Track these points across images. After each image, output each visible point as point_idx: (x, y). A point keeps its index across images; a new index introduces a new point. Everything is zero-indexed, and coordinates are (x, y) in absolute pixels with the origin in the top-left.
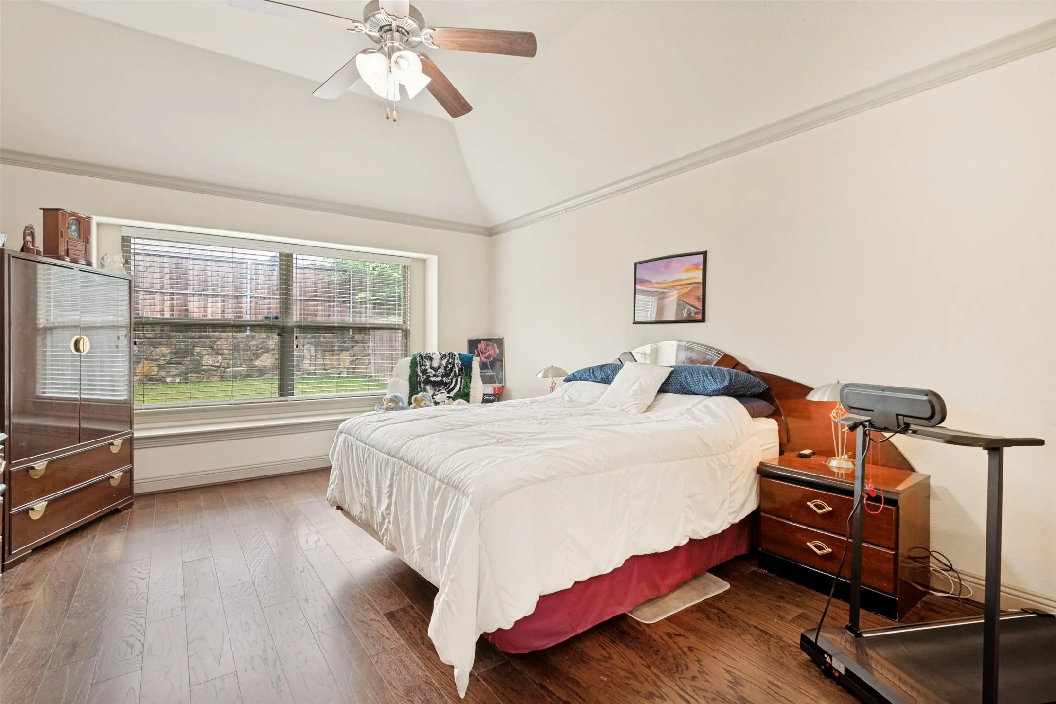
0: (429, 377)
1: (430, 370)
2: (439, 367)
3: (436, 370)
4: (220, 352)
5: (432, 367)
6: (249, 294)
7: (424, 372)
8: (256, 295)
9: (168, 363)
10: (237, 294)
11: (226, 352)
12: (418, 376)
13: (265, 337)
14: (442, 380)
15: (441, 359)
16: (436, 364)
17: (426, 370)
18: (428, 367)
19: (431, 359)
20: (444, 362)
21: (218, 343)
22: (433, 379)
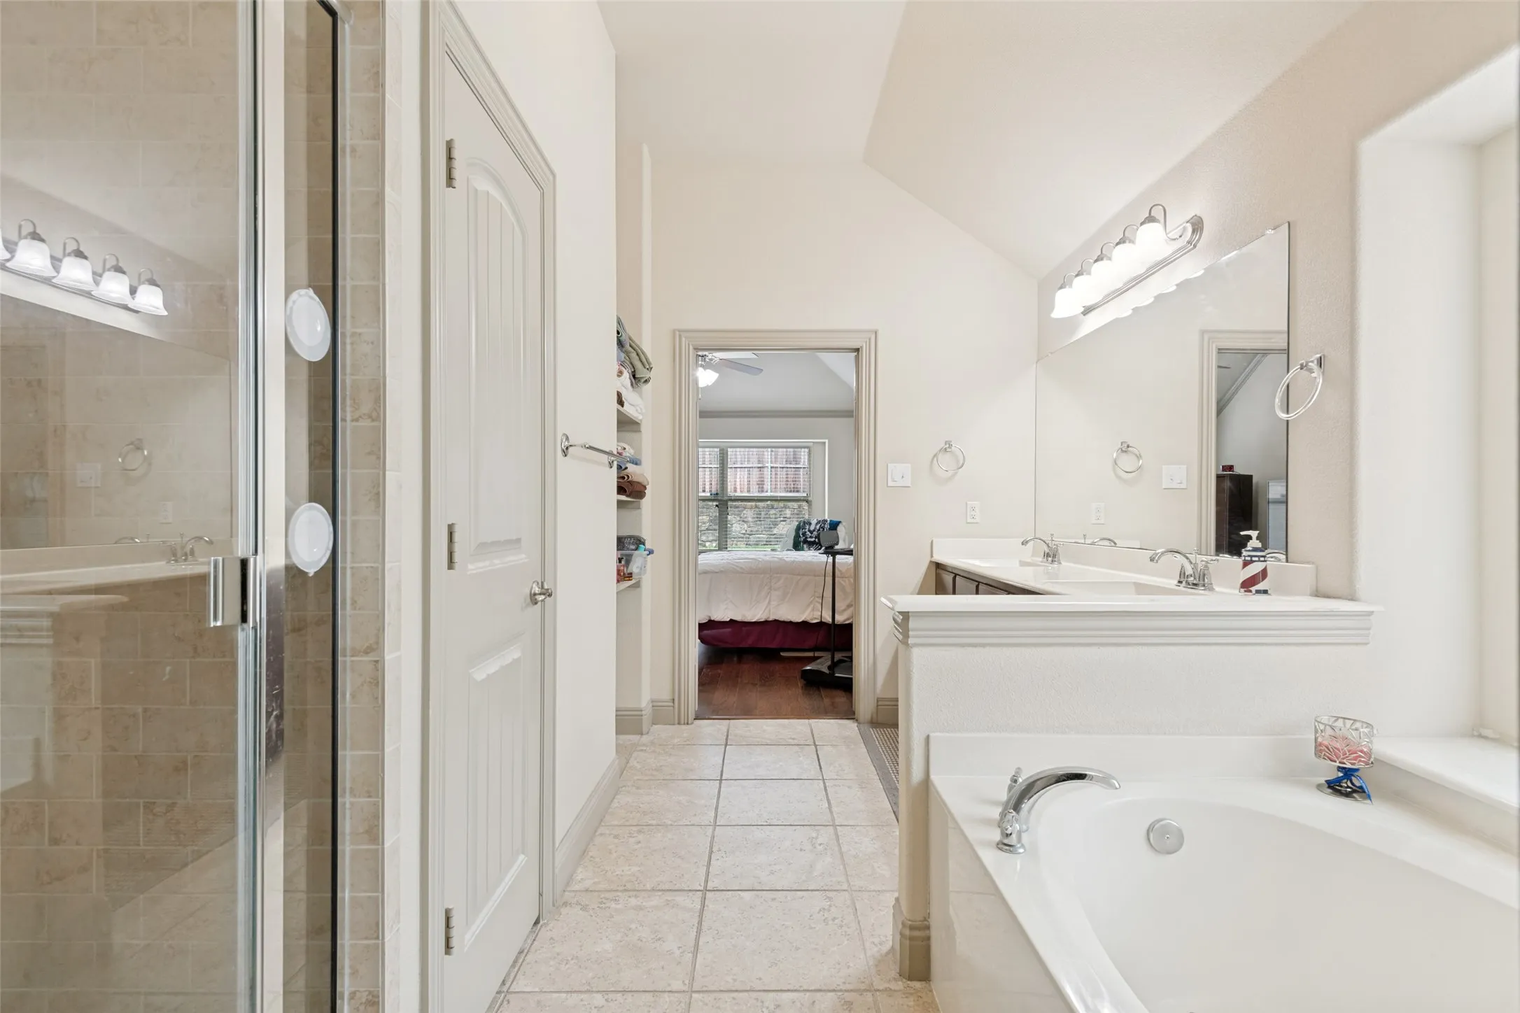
0: (807, 538)
1: (808, 533)
2: (814, 530)
3: (811, 532)
4: (745, 520)
5: (809, 531)
6: (769, 465)
7: (804, 534)
8: (775, 465)
9: (707, 529)
10: (760, 465)
11: (750, 519)
12: (800, 537)
13: (782, 505)
14: (815, 541)
15: (817, 524)
16: (812, 528)
17: (806, 532)
18: (807, 530)
19: (810, 524)
20: (818, 527)
21: (745, 512)
22: (809, 540)
